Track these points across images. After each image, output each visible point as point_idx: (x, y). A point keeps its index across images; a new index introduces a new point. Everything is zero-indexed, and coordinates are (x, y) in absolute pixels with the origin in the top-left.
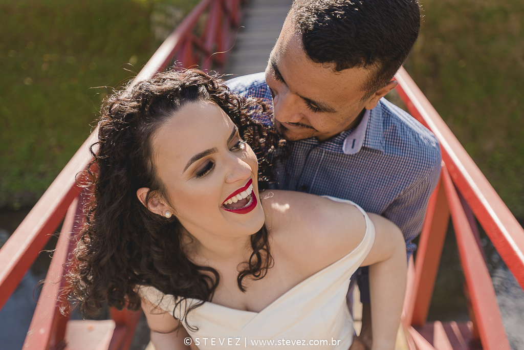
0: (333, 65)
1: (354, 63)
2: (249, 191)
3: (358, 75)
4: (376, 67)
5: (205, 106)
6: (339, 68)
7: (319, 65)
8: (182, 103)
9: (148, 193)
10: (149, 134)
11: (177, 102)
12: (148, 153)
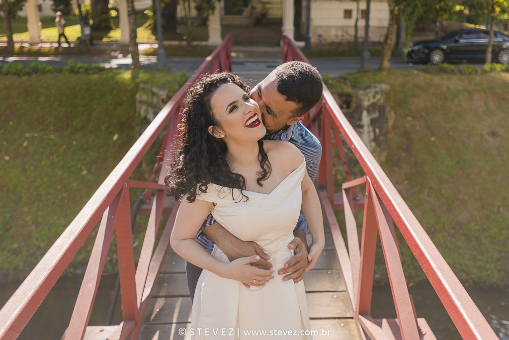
0: (285, 97)
1: (293, 100)
2: (256, 118)
3: (292, 105)
4: (300, 105)
5: (230, 85)
6: (287, 99)
7: (280, 95)
8: (220, 85)
9: (213, 128)
10: (209, 100)
11: (218, 85)
12: (210, 108)
